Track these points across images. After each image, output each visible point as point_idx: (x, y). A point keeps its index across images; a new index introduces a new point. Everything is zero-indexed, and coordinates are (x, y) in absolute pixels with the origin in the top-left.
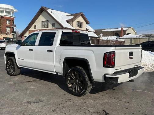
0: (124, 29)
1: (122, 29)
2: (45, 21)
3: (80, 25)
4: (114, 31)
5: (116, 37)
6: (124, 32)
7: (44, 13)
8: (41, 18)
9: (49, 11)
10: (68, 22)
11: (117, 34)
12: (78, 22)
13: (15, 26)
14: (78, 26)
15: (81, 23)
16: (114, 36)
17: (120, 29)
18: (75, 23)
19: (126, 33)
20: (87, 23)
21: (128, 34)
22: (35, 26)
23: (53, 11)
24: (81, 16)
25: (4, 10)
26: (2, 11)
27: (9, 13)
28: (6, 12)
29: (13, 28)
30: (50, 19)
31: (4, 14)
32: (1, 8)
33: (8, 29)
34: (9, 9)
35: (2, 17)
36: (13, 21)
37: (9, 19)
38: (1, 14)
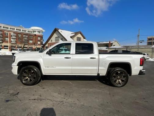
1: (110, 42)
2: (57, 37)
3: (79, 39)
4: (105, 44)
5: (106, 47)
6: (111, 44)
7: (57, 32)
8: (55, 35)
9: (60, 31)
10: (71, 37)
11: (107, 45)
12: (78, 38)
13: (43, 40)
14: (78, 40)
15: (80, 38)
16: (104, 47)
17: (108, 43)
18: (75, 38)
19: (113, 45)
20: (84, 38)
21: (114, 45)
22: (52, 40)
23: (62, 31)
24: (80, 34)
25: (37, 31)
26: (36, 31)
27: (40, 32)
28: (38, 32)
29: (42, 42)
30: (60, 35)
31: (37, 33)
32: (35, 29)
33: (39, 43)
34: (39, 30)
35: (35, 35)
36: (42, 38)
37: (39, 36)
38: (35, 33)
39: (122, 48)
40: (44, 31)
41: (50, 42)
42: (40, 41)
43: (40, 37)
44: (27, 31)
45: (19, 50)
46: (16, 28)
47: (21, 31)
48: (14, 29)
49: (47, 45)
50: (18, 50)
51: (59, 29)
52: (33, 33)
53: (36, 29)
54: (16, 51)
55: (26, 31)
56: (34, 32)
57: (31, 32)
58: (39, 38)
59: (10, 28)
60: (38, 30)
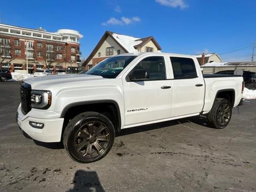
0: (206, 56)
1: (203, 56)
2: (110, 48)
3: (150, 51)
6: (206, 60)
7: (109, 38)
8: (106, 44)
9: (115, 36)
10: (136, 47)
12: (148, 48)
13: (80, 54)
15: (152, 49)
18: (143, 49)
19: (209, 61)
20: (159, 49)
21: (211, 62)
22: (99, 53)
23: (119, 36)
24: (151, 41)
25: (69, 36)
26: (67, 38)
27: (74, 39)
28: (71, 38)
29: (78, 56)
30: (115, 45)
31: (68, 41)
32: (65, 34)
33: (73, 58)
34: (74, 35)
35: (67, 44)
36: (78, 49)
37: (73, 46)
38: (65, 41)
39: (227, 65)
40: (81, 36)
41: (96, 56)
42: (75, 55)
43: (75, 48)
44: (52, 38)
45: (46, 71)
46: (32, 33)
47: (42, 38)
48: (30, 34)
49: (91, 63)
50: (43, 71)
51: (112, 33)
52: (61, 41)
53: (67, 34)
54: (41, 73)
55: (50, 37)
56: (64, 38)
57: (60, 39)
58: (73, 50)
59: (22, 32)
60: (70, 34)
